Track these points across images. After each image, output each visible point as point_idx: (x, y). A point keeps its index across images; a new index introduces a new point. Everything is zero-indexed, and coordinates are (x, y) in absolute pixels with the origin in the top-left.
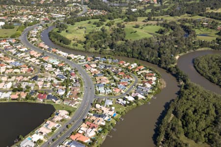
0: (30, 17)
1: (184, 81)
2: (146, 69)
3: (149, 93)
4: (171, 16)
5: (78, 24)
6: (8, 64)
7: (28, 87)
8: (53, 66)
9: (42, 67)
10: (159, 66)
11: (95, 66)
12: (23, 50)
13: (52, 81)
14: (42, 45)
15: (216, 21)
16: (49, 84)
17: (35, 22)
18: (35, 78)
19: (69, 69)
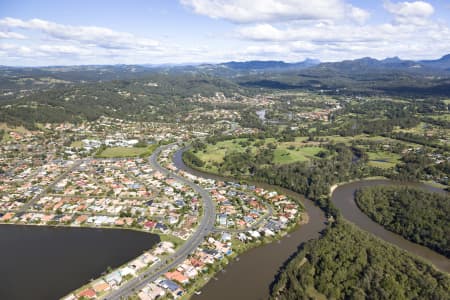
0: (168, 135)
1: (335, 217)
2: (287, 199)
3: (282, 229)
4: (342, 136)
5: (220, 144)
6: (125, 186)
7: (138, 213)
8: (175, 191)
9: (163, 190)
11: (224, 192)
12: (147, 171)
13: (167, 208)
14: (171, 166)
15: (403, 143)
16: (162, 211)
17: (172, 141)
18: (150, 203)
19: (192, 194)
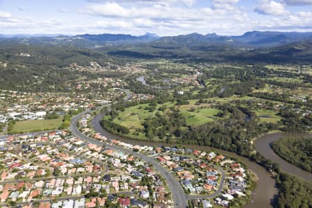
0: (73, 104)
2: (227, 158)
3: (246, 189)
6: (67, 162)
7: (102, 190)
8: (122, 162)
9: (110, 163)
10: (239, 154)
11: (169, 158)
12: (79, 143)
13: (128, 181)
14: (98, 136)
16: (126, 186)
17: (81, 110)
18: (107, 178)
19: (142, 163)
